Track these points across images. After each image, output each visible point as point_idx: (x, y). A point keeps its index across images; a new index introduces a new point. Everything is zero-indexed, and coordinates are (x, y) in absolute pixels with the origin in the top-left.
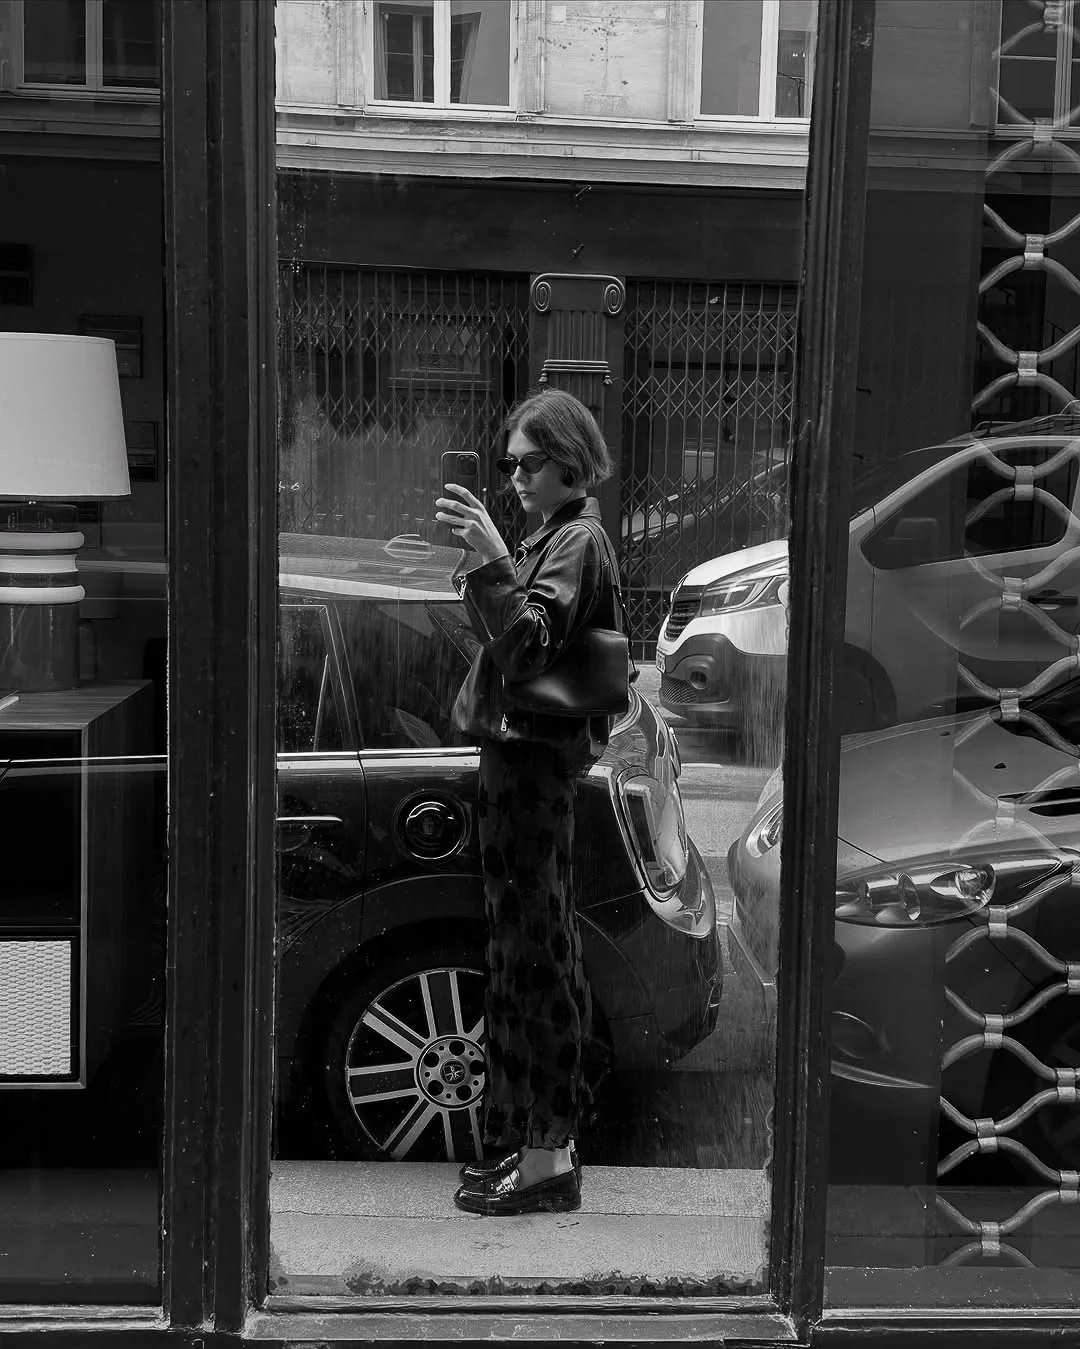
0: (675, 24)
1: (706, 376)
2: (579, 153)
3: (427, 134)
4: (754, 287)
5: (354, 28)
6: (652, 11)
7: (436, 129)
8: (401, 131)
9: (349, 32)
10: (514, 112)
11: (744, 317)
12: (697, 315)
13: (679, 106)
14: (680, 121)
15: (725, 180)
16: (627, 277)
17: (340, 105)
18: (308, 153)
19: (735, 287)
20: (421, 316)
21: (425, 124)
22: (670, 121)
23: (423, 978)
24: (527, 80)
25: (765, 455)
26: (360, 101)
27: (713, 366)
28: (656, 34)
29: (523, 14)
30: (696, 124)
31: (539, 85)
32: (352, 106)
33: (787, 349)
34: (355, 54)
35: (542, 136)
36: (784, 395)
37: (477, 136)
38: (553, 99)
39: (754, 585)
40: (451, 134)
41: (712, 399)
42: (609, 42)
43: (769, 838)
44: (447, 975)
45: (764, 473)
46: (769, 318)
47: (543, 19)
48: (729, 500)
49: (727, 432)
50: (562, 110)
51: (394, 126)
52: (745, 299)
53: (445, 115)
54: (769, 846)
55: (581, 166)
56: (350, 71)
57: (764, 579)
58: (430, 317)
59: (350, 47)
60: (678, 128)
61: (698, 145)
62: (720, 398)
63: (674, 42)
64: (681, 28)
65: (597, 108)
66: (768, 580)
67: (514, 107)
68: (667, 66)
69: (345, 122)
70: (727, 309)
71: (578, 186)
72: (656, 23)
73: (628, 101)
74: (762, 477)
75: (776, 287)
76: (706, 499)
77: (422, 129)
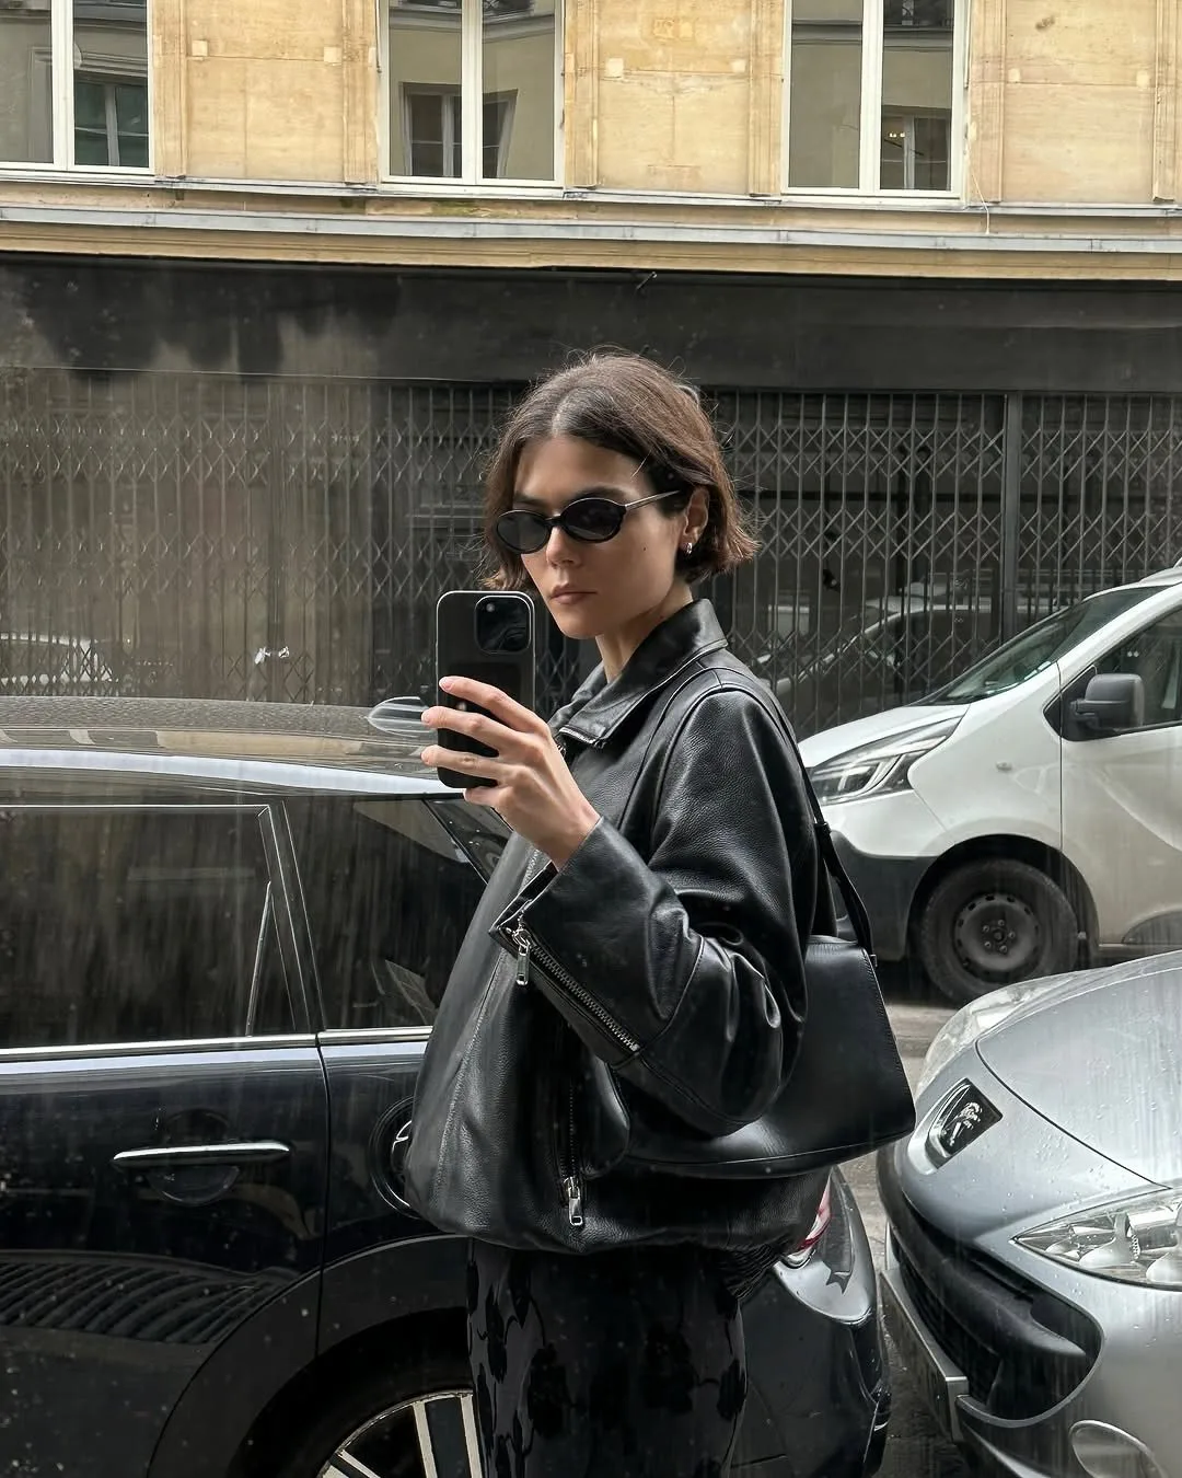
0: (756, 79)
1: (803, 507)
2: (640, 235)
3: (456, 215)
4: (859, 397)
5: (365, 89)
6: (727, 63)
7: (465, 210)
8: (421, 212)
9: (358, 95)
10: (561, 188)
11: (848, 434)
12: (791, 432)
13: (763, 176)
14: (763, 196)
15: (820, 265)
16: (702, 387)
17: (347, 183)
18: (307, 242)
19: (836, 397)
20: (446, 439)
21: (452, 203)
22: (751, 195)
23: (419, 1408)
24: (576, 150)
25: (877, 606)
26: (372, 177)
27: (810, 496)
28: (733, 91)
29: (570, 68)
30: (784, 199)
31: (591, 153)
32: (362, 184)
33: (901, 472)
34: (366, 122)
35: (595, 215)
36: (899, 528)
37: (516, 217)
38: (609, 170)
39: (877, 765)
40: (483, 215)
41: (810, 533)
42: (677, 101)
43: (944, 1141)
44: (456, 1403)
45: (877, 625)
46: (879, 434)
47: (595, 74)
48: (834, 660)
49: (828, 577)
50: (618, 184)
51: (413, 207)
52: (849, 412)
53: (476, 193)
54: (945, 1154)
55: (641, 250)
56: (360, 140)
57: (889, 758)
58: (456, 440)
59: (360, 112)
60: (762, 204)
61: (787, 224)
62: (821, 533)
63: (755, 99)
64: (764, 82)
65: (662, 181)
66: (894, 760)
67: (560, 182)
68: (747, 129)
69: (353, 204)
70: (827, 423)
71: (639, 276)
72: (734, 77)
73: (701, 173)
74: (874, 631)
75: (887, 397)
76: (806, 659)
77: (447, 210)
